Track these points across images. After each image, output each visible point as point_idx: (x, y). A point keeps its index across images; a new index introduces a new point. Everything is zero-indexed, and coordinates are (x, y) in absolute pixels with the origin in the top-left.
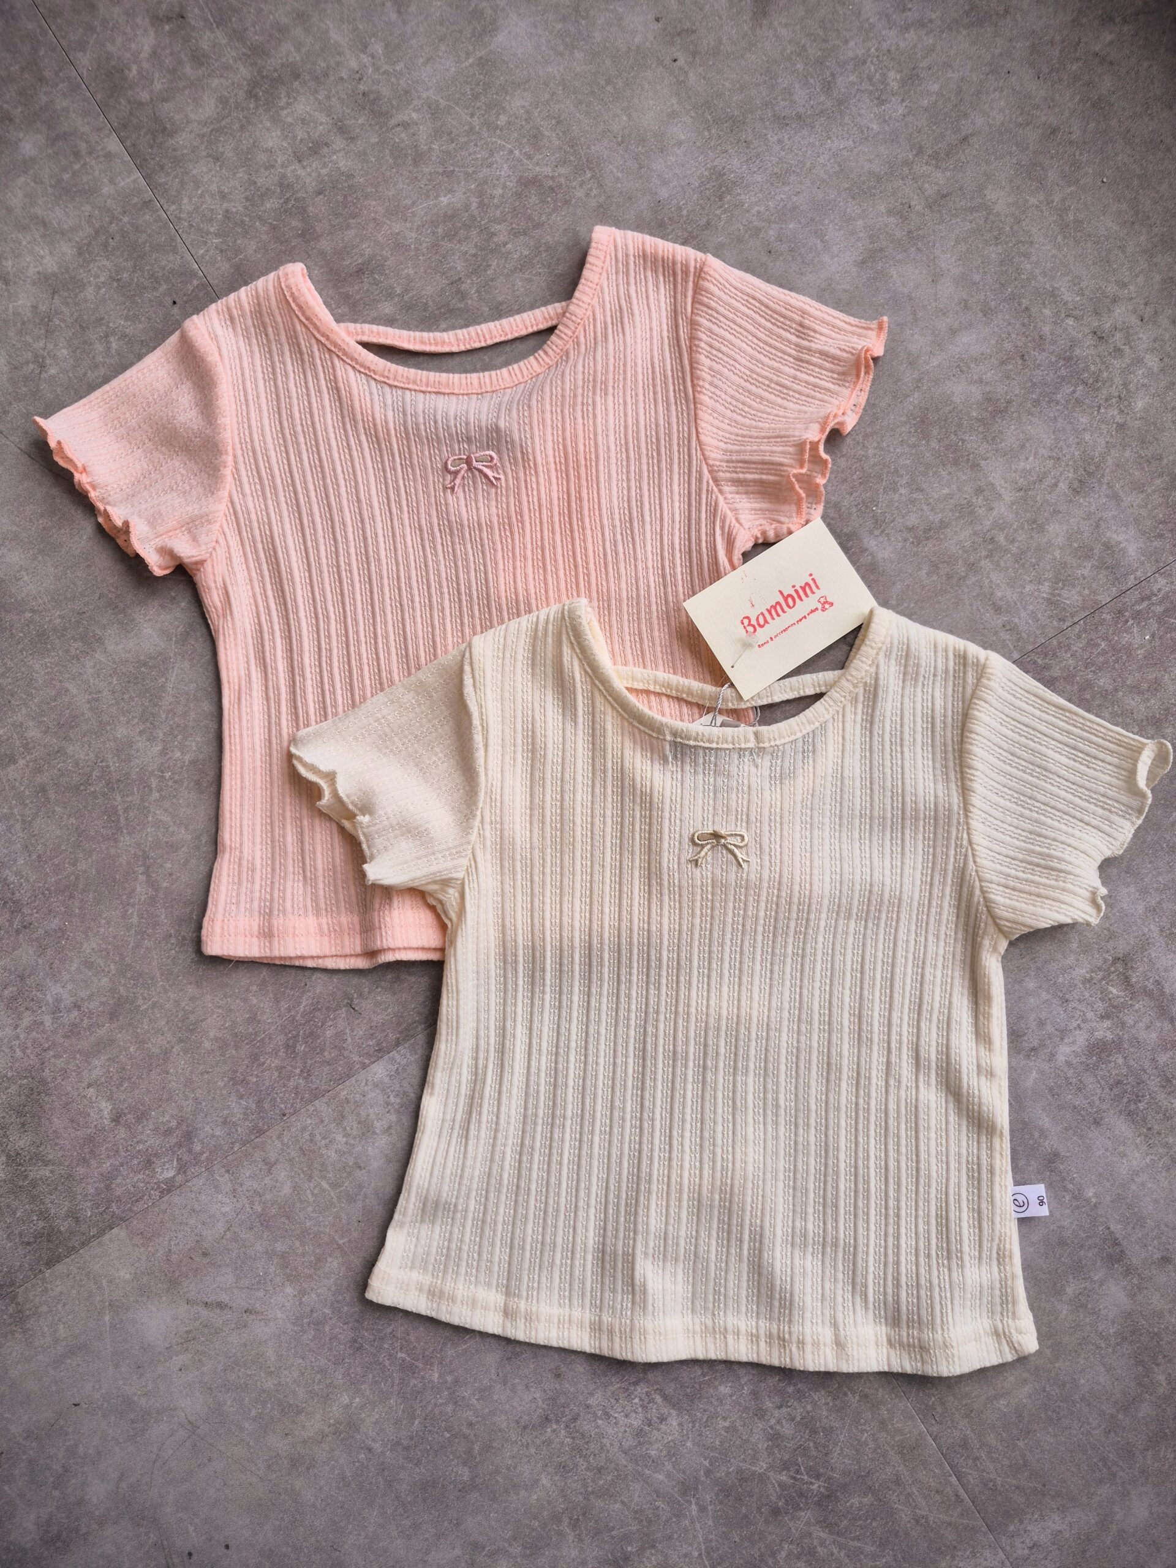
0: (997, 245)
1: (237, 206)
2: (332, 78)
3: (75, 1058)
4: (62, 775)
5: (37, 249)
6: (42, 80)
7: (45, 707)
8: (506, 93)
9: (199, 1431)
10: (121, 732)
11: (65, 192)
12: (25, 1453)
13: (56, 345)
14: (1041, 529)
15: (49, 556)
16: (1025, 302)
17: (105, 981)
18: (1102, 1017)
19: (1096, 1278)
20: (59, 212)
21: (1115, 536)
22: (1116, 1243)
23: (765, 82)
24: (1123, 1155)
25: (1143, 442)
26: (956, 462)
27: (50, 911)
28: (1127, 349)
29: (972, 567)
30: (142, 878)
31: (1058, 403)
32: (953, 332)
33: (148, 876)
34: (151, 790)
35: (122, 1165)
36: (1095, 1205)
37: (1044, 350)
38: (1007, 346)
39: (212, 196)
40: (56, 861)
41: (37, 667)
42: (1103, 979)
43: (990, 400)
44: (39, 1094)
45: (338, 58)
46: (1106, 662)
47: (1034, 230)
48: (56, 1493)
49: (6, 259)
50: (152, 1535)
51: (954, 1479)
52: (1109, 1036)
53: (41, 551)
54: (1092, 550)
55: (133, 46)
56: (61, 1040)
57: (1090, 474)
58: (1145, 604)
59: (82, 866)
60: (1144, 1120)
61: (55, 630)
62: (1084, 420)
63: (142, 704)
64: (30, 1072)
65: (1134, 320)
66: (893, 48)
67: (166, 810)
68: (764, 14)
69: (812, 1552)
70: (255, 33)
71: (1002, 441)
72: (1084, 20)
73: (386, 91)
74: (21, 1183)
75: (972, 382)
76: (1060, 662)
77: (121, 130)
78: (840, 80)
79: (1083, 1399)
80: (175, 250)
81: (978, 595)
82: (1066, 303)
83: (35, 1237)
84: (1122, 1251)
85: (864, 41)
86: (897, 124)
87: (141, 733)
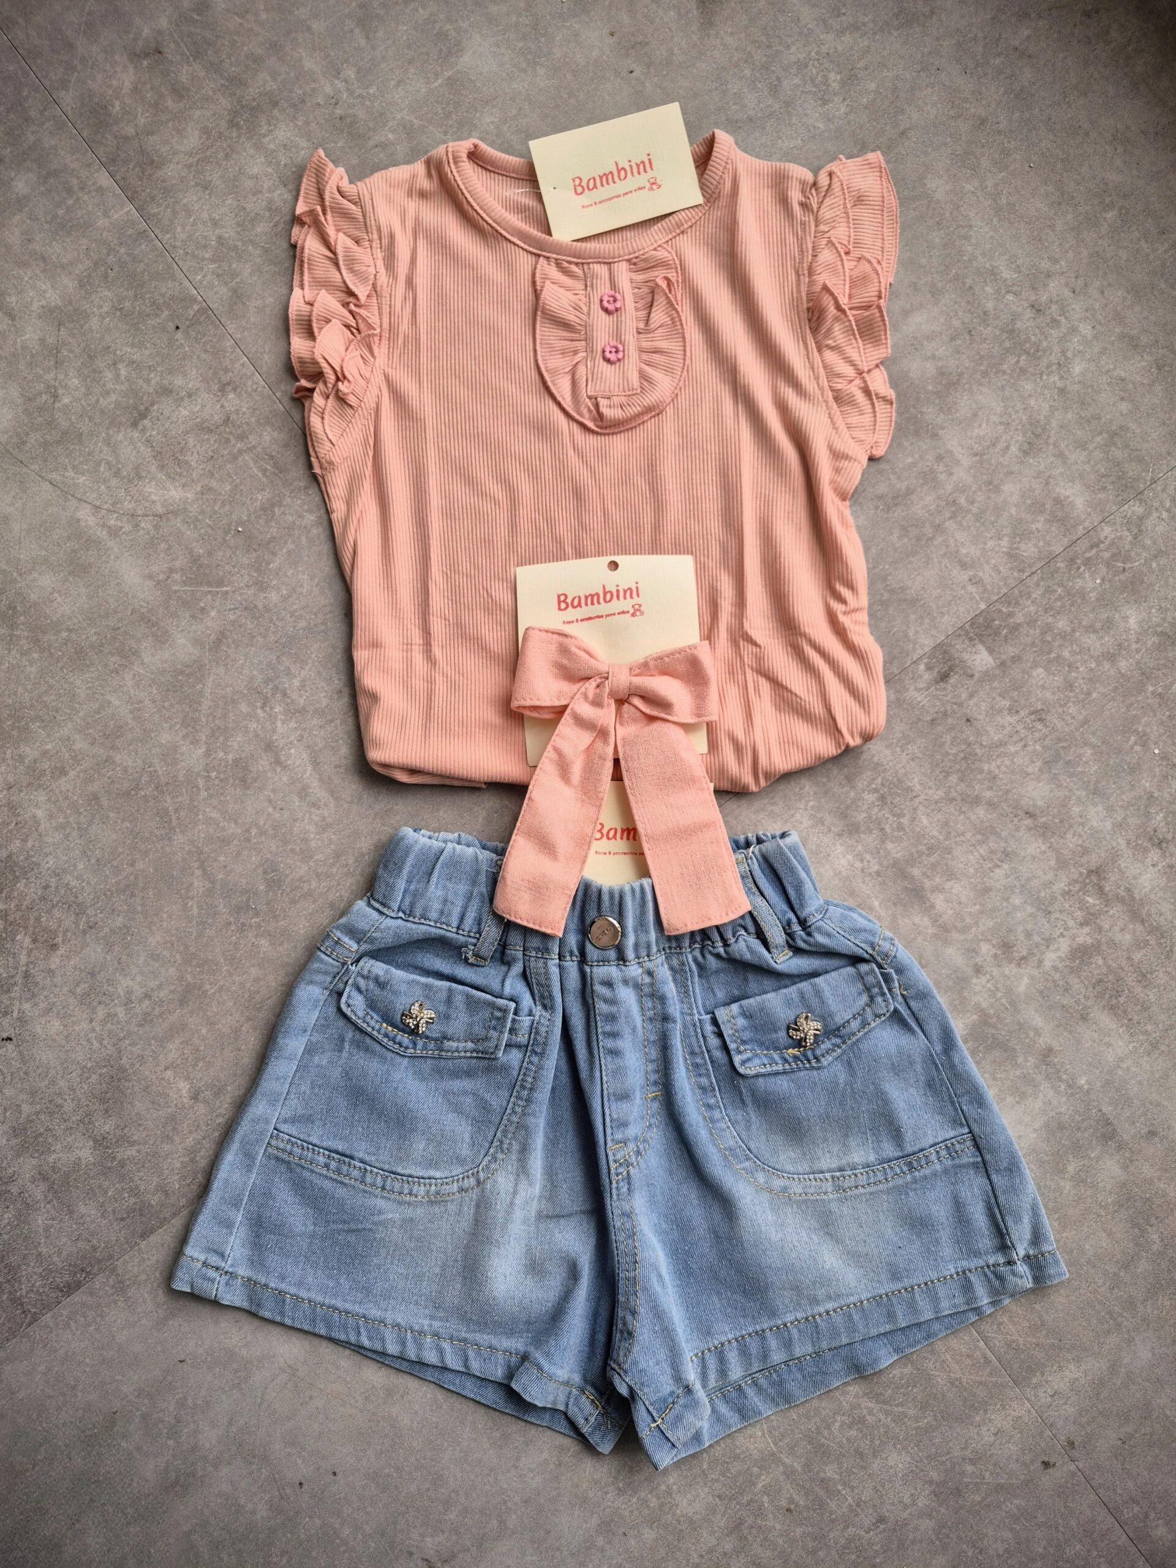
0: (939, 230)
1: (229, 232)
2: (309, 104)
3: (150, 1044)
4: (113, 782)
5: (39, 284)
6: (27, 120)
7: (90, 720)
8: (476, 110)
9: (299, 1373)
10: (165, 738)
11: (62, 227)
12: (138, 1410)
13: (66, 375)
14: (997, 490)
15: (80, 577)
16: (969, 282)
17: (172, 970)
18: (1081, 925)
19: (1093, 1155)
20: (57, 247)
21: (1063, 491)
22: (1108, 1123)
23: (716, 89)
24: (1109, 1045)
25: (1083, 404)
26: (917, 433)
27: (113, 910)
28: (1062, 319)
29: (938, 528)
30: (198, 872)
31: (1004, 373)
32: (906, 313)
33: (204, 870)
34: (199, 789)
35: (204, 1138)
36: (1088, 1091)
37: (988, 325)
38: (956, 323)
39: (204, 223)
40: (115, 863)
41: (78, 682)
42: (1079, 890)
43: (942, 374)
44: (119, 1080)
45: (313, 85)
46: (1064, 606)
47: (972, 214)
48: (171, 1443)
49: (10, 295)
50: (264, 1471)
51: (982, 1344)
52: (1089, 940)
53: (70, 573)
54: (1044, 505)
55: (114, 82)
56: (136, 1029)
57: (1037, 436)
58: (1094, 551)
59: (140, 865)
60: (1125, 1012)
61: (92, 646)
62: (1029, 387)
63: (183, 711)
64: (109, 1061)
65: (1067, 292)
66: (831, 51)
67: (215, 807)
68: (711, 24)
69: (862, 1420)
70: (231, 64)
71: (957, 411)
72: (1003, 17)
73: (361, 114)
74: (109, 1165)
75: (927, 359)
76: (1023, 609)
77: (110, 163)
78: (785, 83)
79: (1089, 1262)
80: (173, 278)
81: (945, 554)
82: (1005, 280)
83: (128, 1213)
84: (1114, 1130)
85: (804, 46)
86: (841, 122)
87: (184, 737)
